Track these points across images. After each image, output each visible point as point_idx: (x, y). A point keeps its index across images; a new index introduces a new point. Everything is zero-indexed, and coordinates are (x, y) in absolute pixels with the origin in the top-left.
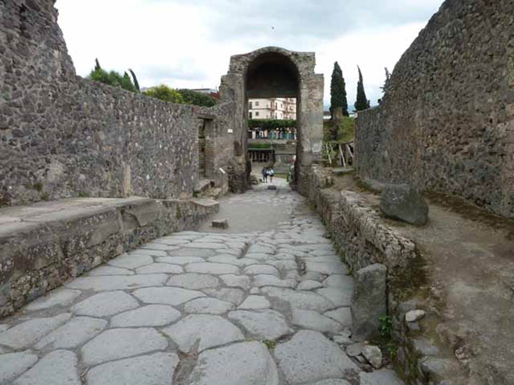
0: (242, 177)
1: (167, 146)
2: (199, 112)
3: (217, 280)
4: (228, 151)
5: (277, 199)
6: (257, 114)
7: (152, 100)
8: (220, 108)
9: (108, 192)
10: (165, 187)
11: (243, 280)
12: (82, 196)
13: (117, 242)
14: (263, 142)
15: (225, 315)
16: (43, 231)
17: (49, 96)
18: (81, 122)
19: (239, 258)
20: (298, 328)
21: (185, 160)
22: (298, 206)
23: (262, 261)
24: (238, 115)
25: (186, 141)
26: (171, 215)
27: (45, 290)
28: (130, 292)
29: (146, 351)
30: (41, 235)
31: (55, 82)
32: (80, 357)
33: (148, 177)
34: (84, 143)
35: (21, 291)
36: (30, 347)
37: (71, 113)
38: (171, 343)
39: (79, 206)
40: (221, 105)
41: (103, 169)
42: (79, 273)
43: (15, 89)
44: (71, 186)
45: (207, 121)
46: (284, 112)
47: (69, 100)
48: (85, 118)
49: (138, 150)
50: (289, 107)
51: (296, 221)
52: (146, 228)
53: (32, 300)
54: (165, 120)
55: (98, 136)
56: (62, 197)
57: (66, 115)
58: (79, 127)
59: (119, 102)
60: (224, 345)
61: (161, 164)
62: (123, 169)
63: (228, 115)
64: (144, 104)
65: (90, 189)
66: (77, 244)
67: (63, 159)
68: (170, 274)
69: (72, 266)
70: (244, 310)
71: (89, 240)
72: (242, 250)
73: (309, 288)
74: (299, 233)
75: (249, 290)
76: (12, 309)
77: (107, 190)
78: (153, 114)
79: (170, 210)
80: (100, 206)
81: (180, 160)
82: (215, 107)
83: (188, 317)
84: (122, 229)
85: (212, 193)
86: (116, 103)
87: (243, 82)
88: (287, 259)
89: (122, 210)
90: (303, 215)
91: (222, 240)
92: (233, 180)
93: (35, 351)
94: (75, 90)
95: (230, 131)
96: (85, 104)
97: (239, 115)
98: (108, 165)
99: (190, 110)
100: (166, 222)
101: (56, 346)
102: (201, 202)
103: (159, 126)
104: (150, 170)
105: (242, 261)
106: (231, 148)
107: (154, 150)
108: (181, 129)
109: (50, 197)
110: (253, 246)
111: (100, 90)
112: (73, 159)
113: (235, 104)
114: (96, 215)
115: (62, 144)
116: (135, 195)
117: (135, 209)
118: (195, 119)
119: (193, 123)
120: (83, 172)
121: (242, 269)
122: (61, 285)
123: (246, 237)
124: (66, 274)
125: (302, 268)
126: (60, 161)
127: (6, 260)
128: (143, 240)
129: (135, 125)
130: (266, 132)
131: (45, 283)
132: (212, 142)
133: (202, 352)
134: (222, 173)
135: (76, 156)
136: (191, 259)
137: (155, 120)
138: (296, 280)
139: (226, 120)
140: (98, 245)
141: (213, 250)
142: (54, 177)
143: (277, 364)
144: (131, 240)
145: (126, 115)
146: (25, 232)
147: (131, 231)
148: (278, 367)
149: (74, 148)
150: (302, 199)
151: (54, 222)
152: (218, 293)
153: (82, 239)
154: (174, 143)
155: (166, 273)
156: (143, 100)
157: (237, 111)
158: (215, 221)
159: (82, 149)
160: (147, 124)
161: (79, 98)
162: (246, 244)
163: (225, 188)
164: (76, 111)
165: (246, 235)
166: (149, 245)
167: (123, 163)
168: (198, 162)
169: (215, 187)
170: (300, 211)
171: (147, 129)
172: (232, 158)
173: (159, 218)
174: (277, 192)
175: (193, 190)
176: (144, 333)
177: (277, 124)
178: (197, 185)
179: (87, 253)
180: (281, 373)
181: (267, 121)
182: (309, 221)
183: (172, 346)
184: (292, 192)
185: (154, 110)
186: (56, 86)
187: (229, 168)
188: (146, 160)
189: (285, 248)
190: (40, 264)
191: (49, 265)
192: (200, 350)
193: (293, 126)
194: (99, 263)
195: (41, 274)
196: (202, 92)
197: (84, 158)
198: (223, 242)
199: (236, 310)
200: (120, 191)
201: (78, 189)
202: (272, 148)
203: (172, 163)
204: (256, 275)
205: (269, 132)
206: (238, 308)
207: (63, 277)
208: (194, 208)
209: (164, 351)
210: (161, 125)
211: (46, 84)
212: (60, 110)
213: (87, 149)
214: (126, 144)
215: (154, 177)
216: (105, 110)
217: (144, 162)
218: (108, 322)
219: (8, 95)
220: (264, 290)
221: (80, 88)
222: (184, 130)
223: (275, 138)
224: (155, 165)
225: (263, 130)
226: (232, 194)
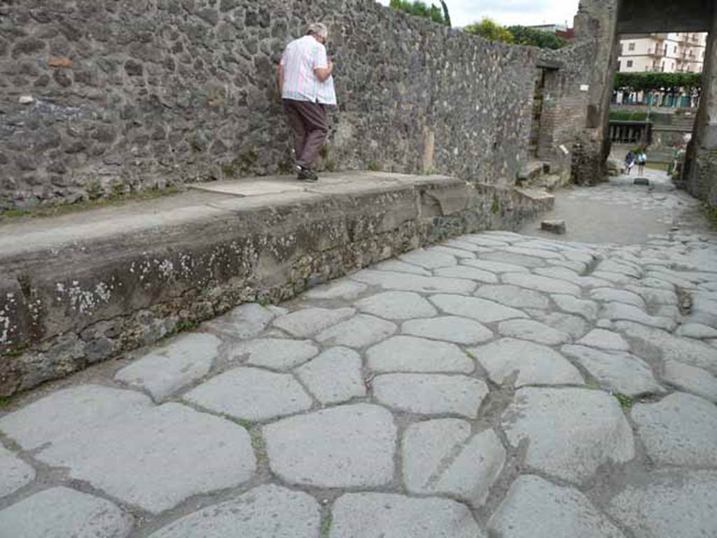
0: (594, 161)
1: (486, 107)
2: (538, 57)
3: (547, 300)
4: (577, 119)
5: (649, 199)
6: (630, 64)
7: (472, 37)
8: (572, 50)
9: (403, 167)
10: (478, 167)
11: (587, 306)
12: (373, 170)
13: (412, 232)
14: (633, 110)
15: (557, 347)
16: (329, 205)
17: (342, 31)
18: (378, 69)
19: (581, 275)
20: (673, 388)
21: (510, 130)
22: (686, 212)
23: (619, 285)
24: (600, 63)
25: (515, 101)
26: (484, 206)
27: (326, 277)
28: (427, 296)
29: (446, 370)
30: (326, 211)
31: (350, 12)
32: (365, 361)
33: (456, 151)
34: (380, 98)
35: (302, 273)
36: (311, 337)
37: (367, 55)
38: (479, 368)
39: (370, 180)
40: (574, 47)
41: (400, 136)
42: (365, 264)
43: (304, 23)
44: (360, 154)
45: (549, 71)
46: (678, 61)
47: (364, 38)
48: (383, 63)
49: (447, 111)
50: (688, 52)
51: (679, 235)
52: (450, 218)
53: (312, 287)
54: (487, 69)
55: (397, 89)
56: (349, 169)
57: (360, 59)
58: (374, 75)
59: (427, 42)
60: (553, 386)
61: (475, 134)
62: (425, 137)
63: (583, 62)
64: (461, 45)
65: (382, 160)
66: (366, 226)
67: (354, 119)
68: (480, 283)
69: (358, 253)
70: (586, 346)
71: (380, 223)
72: (587, 265)
73: (697, 334)
74: (683, 254)
75: (595, 321)
76: (291, 293)
77: (402, 164)
78: (471, 60)
79: (483, 198)
80: (395, 183)
81: (503, 130)
82: (565, 50)
83: (502, 340)
84: (419, 215)
85: (544, 183)
86: (423, 43)
87: (615, 8)
88: (662, 288)
89: (422, 190)
90: (692, 228)
91: (557, 248)
92: (579, 165)
93: (315, 342)
94: (373, 24)
95: (584, 87)
96: (384, 43)
97: (602, 64)
98: (406, 130)
99: (526, 53)
100: (477, 214)
101: (338, 341)
102: (527, 192)
103: (478, 78)
104: (460, 142)
105: (588, 280)
106: (582, 114)
107: (468, 113)
108: (508, 84)
109: (335, 167)
110: (604, 263)
111: (404, 23)
112: (364, 119)
113: (597, 44)
114: (389, 192)
115: (354, 98)
116: (438, 173)
117: (438, 191)
118: (531, 67)
119: (529, 74)
120: (375, 137)
121: (585, 291)
122: (344, 275)
123: (594, 249)
124: (350, 261)
125: (686, 305)
126: (350, 121)
127: (290, 233)
128: (445, 234)
129: (446, 75)
130: (641, 95)
131: (327, 269)
132: (554, 106)
133: (521, 387)
134: (563, 153)
135: (369, 115)
136: (510, 267)
137: (474, 70)
138: (675, 321)
139: (579, 70)
140: (390, 232)
141: (543, 259)
142: (342, 141)
143: (634, 429)
144: (429, 233)
145: (434, 60)
146: (310, 203)
147: (431, 220)
148: (635, 434)
149: (366, 105)
150: (695, 202)
151: (341, 195)
152: (548, 317)
153: (371, 221)
154: (497, 104)
155: (474, 280)
156: (460, 39)
157: (600, 56)
158: (546, 221)
159: (376, 105)
160: (462, 74)
161: (378, 35)
162: (594, 258)
163: (565, 176)
164: (372, 53)
165: (594, 246)
166: (452, 243)
167: (426, 129)
168: (528, 135)
169: (551, 174)
170: (689, 220)
171: (461, 82)
172: (581, 130)
173: (469, 207)
174: (650, 189)
175: (517, 175)
176: (444, 349)
177: (663, 80)
178: (523, 168)
179: (375, 241)
180: (639, 443)
181: (645, 76)
182: (704, 239)
183: (480, 372)
184: (676, 191)
185: (473, 54)
186: (350, 18)
187: (575, 146)
188: (456, 127)
189: (658, 271)
190: (323, 244)
191: (333, 248)
192: (517, 384)
193: (691, 85)
194: (389, 255)
195: (324, 257)
196: (543, 30)
197: (377, 119)
198: (559, 251)
199: (573, 344)
200: (418, 168)
201: (368, 160)
202: (648, 120)
203: (491, 134)
204: (608, 302)
205: (646, 93)
206: (577, 342)
207: (347, 265)
208: (517, 201)
209: (468, 375)
210: (481, 76)
211: (339, 15)
212: (354, 51)
213: (383, 107)
214: (432, 103)
215: (464, 152)
216: (408, 53)
217: (453, 129)
218: (399, 327)
219: (296, 31)
220: (620, 325)
221: (379, 20)
222: (513, 85)
223: (657, 104)
224: (467, 135)
225: (637, 90)
226: (574, 187)
